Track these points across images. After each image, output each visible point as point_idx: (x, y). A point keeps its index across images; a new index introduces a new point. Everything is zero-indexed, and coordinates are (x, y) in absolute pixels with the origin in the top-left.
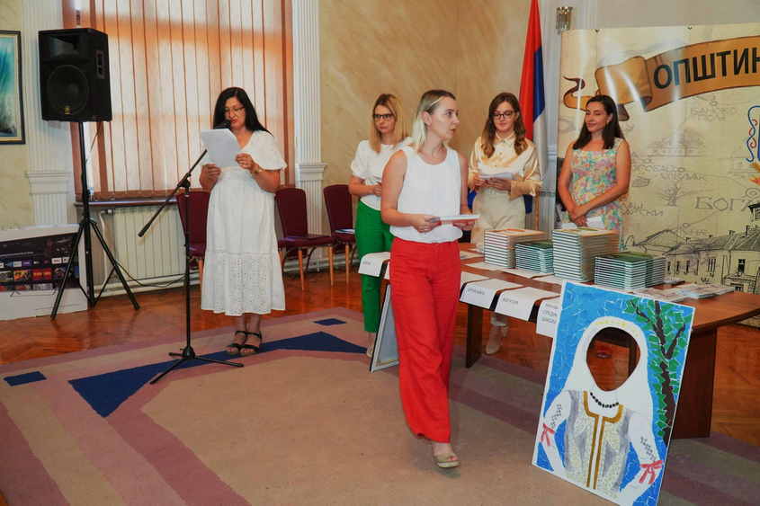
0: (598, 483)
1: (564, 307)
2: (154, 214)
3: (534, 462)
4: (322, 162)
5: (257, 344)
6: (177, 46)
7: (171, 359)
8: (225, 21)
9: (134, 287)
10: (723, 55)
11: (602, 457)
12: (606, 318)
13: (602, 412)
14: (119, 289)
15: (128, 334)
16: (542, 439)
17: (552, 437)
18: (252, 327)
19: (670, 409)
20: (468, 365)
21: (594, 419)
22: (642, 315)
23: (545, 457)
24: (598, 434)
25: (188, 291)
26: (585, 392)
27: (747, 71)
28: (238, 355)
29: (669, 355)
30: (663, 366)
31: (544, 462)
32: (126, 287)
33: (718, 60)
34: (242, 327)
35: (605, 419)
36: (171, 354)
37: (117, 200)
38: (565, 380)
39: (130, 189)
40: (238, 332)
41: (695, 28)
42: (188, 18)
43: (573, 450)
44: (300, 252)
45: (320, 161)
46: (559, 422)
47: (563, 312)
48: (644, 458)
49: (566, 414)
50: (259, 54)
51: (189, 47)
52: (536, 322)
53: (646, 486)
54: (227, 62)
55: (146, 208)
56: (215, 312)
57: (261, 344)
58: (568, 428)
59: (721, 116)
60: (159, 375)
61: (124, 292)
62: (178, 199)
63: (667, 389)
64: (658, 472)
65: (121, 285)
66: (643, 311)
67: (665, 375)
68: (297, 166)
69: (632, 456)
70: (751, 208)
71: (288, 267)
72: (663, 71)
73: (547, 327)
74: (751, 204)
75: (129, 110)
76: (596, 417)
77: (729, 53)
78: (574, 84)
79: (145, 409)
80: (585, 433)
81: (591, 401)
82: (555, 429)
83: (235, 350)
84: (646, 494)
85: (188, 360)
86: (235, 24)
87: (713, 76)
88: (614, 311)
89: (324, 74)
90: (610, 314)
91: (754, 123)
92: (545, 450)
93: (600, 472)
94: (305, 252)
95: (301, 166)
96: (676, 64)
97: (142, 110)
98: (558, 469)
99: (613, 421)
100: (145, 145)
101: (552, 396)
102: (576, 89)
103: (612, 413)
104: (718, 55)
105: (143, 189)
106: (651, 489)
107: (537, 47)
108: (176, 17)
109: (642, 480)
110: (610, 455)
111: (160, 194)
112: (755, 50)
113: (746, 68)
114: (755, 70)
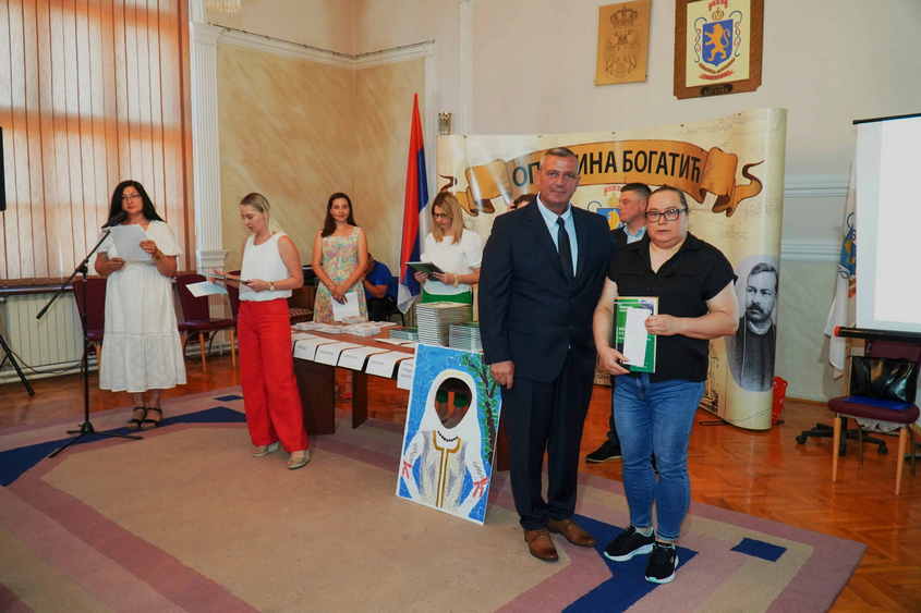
0: (444, 502)
1: (417, 364)
2: (48, 301)
3: (397, 493)
4: (224, 248)
5: (158, 419)
6: (74, 138)
7: (69, 436)
8: (123, 116)
9: (29, 374)
11: (447, 481)
12: (447, 371)
13: (446, 445)
14: (13, 376)
15: (23, 417)
16: (403, 474)
17: (410, 470)
18: (153, 404)
19: (492, 437)
20: (355, 426)
21: (440, 452)
22: (473, 366)
23: (405, 488)
24: (444, 462)
25: (86, 376)
26: (434, 432)
27: (586, 173)
28: (139, 429)
29: (491, 396)
30: (487, 404)
31: (404, 492)
32: (20, 374)
34: (140, 403)
35: (448, 451)
36: (69, 432)
37: (10, 288)
38: (419, 424)
39: (24, 277)
40: (137, 408)
41: (545, 136)
42: (85, 111)
43: (426, 478)
44: (201, 336)
45: (221, 248)
46: (416, 458)
47: (417, 369)
48: (476, 478)
49: (420, 451)
50: (158, 146)
51: (87, 139)
52: (396, 379)
53: (478, 498)
54: (125, 154)
55: (40, 296)
56: (114, 390)
57: (161, 418)
58: (422, 461)
60: (56, 450)
61: (19, 379)
62: (74, 284)
63: (490, 422)
64: (485, 486)
65: (15, 372)
66: (474, 362)
67: (489, 411)
68: (198, 253)
69: (468, 477)
71: (189, 351)
72: (520, 171)
73: (405, 382)
75: (24, 198)
76: (443, 450)
78: (449, 181)
79: (45, 478)
80: (434, 464)
81: (439, 438)
82: (413, 464)
83: (135, 425)
84: (477, 506)
85: (87, 435)
86: (134, 117)
88: (453, 365)
89: (224, 167)
90: (450, 367)
92: (405, 482)
93: (446, 493)
94: (206, 336)
95: (203, 254)
96: (530, 166)
97: (36, 200)
98: (415, 497)
99: (454, 451)
100: (40, 234)
101: (410, 438)
102: (451, 185)
103: (452, 446)
105: (38, 276)
106: (481, 501)
107: (419, 149)
108: (73, 110)
109: (474, 494)
110: (452, 479)
111: (56, 282)
112: (592, 155)
113: (586, 169)
114: (592, 172)
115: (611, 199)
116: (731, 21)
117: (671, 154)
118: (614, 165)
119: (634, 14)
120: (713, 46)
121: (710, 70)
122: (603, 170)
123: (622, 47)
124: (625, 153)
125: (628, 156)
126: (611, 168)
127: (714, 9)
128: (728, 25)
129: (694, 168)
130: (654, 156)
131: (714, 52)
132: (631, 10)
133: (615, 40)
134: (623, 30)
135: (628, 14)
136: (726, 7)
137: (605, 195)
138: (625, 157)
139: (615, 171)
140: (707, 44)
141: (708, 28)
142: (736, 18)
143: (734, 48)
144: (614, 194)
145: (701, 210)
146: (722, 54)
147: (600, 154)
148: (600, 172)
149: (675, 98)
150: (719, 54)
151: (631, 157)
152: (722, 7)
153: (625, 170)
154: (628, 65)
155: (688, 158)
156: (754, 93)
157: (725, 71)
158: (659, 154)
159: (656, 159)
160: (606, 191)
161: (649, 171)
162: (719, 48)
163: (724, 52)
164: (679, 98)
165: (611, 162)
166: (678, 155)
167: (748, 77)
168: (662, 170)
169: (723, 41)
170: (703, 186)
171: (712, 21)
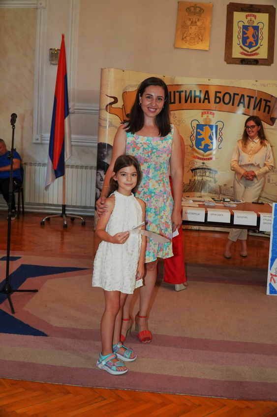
3: (268, 293)
10: (180, 92)
16: (271, 280)
23: (274, 289)
27: (191, 102)
31: (273, 291)
33: (177, 94)
52: (259, 226)
59: (178, 124)
70: (192, 170)
74: (192, 168)
77: (183, 91)
78: (113, 100)
87: (174, 103)
91: (194, 128)
92: (274, 286)
101: (273, 259)
104: (177, 92)
107: (65, 74)
112: (195, 91)
113: (191, 100)
114: (195, 102)
115: (206, 119)
116: (258, 27)
117: (248, 96)
118: (208, 99)
119: (202, 10)
120: (248, 38)
121: (246, 51)
122: (202, 101)
123: (193, 27)
124: (216, 92)
125: (218, 95)
126: (206, 101)
127: (249, 18)
128: (256, 28)
129: (266, 105)
130: (236, 96)
131: (248, 41)
132: (199, 7)
133: (189, 23)
134: (195, 18)
135: (198, 10)
136: (255, 19)
137: (202, 116)
138: (216, 94)
139: (209, 102)
140: (245, 36)
141: (245, 28)
142: (261, 26)
143: (259, 41)
144: (208, 116)
145: (272, 129)
146: (253, 43)
147: (201, 91)
148: (200, 102)
149: (226, 63)
150: (251, 43)
151: (221, 95)
152: (253, 18)
153: (215, 102)
154: (197, 39)
155: (261, 99)
156: (269, 67)
157: (254, 52)
158: (240, 95)
159: (237, 98)
160: (203, 113)
161: (233, 105)
162: (251, 39)
163: (254, 42)
164: (228, 63)
165: (207, 97)
166: (253, 97)
167: (266, 57)
168: (241, 105)
169: (253, 36)
170: (272, 116)
171: (248, 25)
